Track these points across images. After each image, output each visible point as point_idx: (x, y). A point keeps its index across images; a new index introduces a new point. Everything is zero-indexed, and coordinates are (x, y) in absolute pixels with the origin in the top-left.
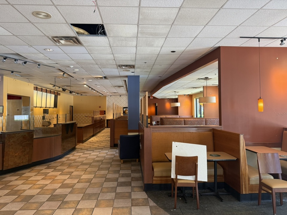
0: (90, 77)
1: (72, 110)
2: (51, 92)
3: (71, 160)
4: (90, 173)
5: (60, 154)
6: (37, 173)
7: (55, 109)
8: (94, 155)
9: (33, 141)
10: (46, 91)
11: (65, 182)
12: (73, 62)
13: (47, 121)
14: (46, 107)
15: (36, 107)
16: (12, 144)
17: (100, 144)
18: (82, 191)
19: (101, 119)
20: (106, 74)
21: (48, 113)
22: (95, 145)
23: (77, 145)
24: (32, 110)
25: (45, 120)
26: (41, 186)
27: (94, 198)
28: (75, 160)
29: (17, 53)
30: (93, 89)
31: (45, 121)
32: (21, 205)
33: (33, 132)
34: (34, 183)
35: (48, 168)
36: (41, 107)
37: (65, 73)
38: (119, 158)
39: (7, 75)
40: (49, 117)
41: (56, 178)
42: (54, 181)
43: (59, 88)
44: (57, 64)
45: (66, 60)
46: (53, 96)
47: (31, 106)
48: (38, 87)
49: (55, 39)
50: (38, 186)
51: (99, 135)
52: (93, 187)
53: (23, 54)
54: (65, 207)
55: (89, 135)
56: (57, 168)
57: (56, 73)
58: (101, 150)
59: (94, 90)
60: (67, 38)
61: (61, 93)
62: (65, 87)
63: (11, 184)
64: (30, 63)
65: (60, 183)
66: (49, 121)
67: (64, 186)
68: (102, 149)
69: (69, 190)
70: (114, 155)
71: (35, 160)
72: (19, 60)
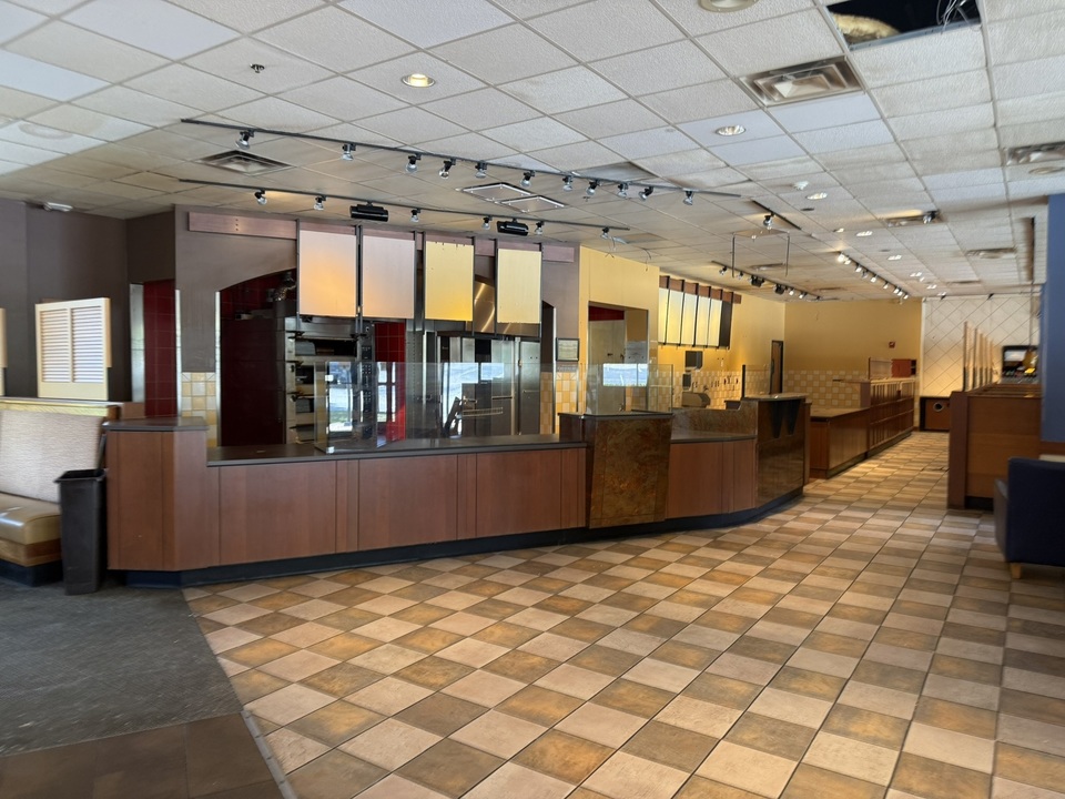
0: (867, 222)
1: (779, 358)
2: (710, 293)
3: (791, 531)
4: (874, 590)
5: (751, 505)
6: (682, 555)
7: (722, 351)
8: (878, 527)
9: (668, 450)
10: (697, 290)
11: (783, 604)
12: (811, 166)
13: (696, 390)
14: (694, 346)
15: (665, 344)
16: (612, 454)
17: (901, 491)
18: (853, 646)
19: (899, 392)
20: (942, 199)
21: (700, 366)
22: (878, 490)
23: (808, 483)
24: (654, 353)
25: (690, 390)
26: (701, 597)
27: (905, 686)
28: (807, 533)
29: (630, 160)
30: (868, 271)
31: (692, 392)
32: (653, 643)
33: (668, 420)
34: (680, 584)
35: (717, 545)
36: (679, 345)
37: (773, 214)
38: (1000, 557)
39: (589, 242)
40: (702, 380)
41: (748, 584)
42: (740, 592)
43: (742, 275)
44: (750, 180)
45: (786, 161)
46: (717, 305)
47: (651, 341)
48: (672, 276)
49: (760, 82)
50: (692, 596)
51: (889, 455)
52: (893, 641)
53: (645, 161)
54: (794, 686)
55: (849, 454)
56: (747, 551)
57: (739, 219)
58: (906, 514)
59: (874, 275)
60: (804, 71)
61: (744, 296)
62: (763, 272)
63: (612, 572)
64: (662, 192)
65: (767, 603)
66: (701, 391)
67: (776, 615)
68: (913, 509)
69: (803, 633)
70: (971, 539)
71: (673, 512)
72: (632, 183)
